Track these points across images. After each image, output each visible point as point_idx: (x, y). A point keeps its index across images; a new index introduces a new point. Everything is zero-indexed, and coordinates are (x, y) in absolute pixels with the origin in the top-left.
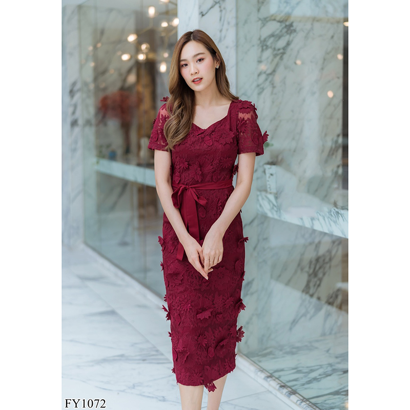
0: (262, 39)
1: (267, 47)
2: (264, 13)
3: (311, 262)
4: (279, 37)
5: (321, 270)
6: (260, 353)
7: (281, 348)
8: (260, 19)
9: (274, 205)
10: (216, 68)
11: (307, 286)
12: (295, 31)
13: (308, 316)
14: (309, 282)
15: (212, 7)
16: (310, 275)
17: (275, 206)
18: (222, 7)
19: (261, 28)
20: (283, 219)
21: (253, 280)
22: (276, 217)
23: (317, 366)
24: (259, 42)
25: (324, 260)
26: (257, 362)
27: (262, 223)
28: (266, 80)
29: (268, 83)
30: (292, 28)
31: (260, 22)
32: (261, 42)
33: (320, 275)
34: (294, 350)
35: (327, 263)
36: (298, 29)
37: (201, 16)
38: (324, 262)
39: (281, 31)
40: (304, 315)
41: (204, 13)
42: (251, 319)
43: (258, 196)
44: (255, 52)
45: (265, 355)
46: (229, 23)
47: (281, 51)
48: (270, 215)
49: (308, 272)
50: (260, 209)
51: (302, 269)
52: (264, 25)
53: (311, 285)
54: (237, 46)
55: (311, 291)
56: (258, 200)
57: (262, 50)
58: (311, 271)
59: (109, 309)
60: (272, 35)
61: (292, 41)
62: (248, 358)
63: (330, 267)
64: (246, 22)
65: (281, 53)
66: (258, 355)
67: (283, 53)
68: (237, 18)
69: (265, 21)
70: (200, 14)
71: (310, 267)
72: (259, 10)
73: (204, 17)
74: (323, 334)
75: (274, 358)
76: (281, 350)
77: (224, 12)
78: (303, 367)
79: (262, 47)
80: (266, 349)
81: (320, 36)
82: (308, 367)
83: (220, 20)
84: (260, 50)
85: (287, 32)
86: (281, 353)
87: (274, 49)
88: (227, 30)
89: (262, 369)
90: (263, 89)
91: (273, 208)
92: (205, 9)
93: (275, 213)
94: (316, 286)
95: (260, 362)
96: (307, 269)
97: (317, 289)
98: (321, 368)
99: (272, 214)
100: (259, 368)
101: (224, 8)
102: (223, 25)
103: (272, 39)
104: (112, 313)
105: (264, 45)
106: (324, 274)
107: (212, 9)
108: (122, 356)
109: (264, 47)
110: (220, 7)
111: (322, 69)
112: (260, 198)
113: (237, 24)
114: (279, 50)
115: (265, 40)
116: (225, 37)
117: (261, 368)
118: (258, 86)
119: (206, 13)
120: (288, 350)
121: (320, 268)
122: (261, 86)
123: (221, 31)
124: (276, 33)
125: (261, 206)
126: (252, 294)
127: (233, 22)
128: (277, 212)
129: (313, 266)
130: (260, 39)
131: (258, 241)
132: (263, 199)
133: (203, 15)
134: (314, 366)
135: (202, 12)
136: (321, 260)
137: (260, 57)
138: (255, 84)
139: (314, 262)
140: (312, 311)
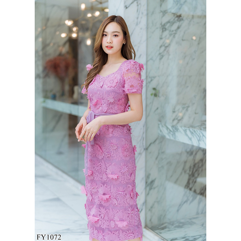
0: (163, 24)
1: (166, 29)
2: (164, 8)
3: (190, 167)
4: (173, 23)
5: (197, 173)
6: (160, 227)
7: (172, 223)
8: (161, 11)
9: (170, 131)
10: (123, 44)
11: (188, 183)
12: (182, 19)
13: (189, 202)
14: (189, 180)
15: (132, 3)
16: (190, 176)
17: (172, 131)
18: (139, 3)
19: (162, 17)
20: (177, 140)
21: (155, 179)
22: (172, 138)
23: (198, 235)
24: (161, 26)
25: (198, 166)
26: (159, 234)
27: (161, 142)
28: (165, 50)
29: (165, 52)
30: (181, 18)
31: (161, 13)
32: (162, 26)
33: (196, 175)
34: (181, 225)
35: (200, 167)
36: (184, 19)
37: (125, 8)
38: (199, 167)
39: (174, 19)
40: (186, 201)
41: (127, 6)
42: (153, 205)
43: (159, 124)
44: (158, 32)
45: (163, 229)
46: (142, 13)
47: (174, 32)
48: (167, 137)
49: (189, 174)
50: (160, 133)
51: (185, 172)
52: (164, 15)
53: (191, 181)
54: (147, 28)
55: (190, 186)
56: (159, 127)
57: (163, 31)
58: (191, 173)
59: (55, 197)
60: (169, 22)
61: (181, 26)
62: (153, 230)
63: (202, 170)
64: (153, 13)
65: (174, 33)
66: (159, 229)
67: (175, 34)
68: (147, 10)
69: (165, 12)
70: (125, 7)
71: (190, 171)
72: (161, 5)
73: (127, 9)
74: (198, 213)
75: (169, 231)
76: (173, 225)
77: (139, 6)
78: (189, 237)
79: (163, 29)
80: (162, 224)
81: (198, 23)
82: (192, 237)
83: (137, 11)
84: (161, 31)
85: (177, 20)
86: (173, 227)
87: (170, 31)
88: (141, 18)
89: (163, 239)
90: (163, 56)
91: (170, 133)
92: (128, 4)
93: (171, 136)
94: (193, 183)
95: (161, 233)
96: (188, 172)
97: (194, 185)
98: (201, 237)
99: (169, 136)
100: (161, 237)
101: (140, 4)
102: (139, 14)
103: (169, 24)
104: (58, 199)
105: (163, 28)
106: (198, 175)
107: (132, 4)
108: (68, 229)
109: (164, 29)
110: (137, 3)
111: (199, 44)
112: (160, 126)
113: (147, 14)
114: (173, 31)
115: (164, 25)
116: (140, 22)
117: (163, 237)
118: (160, 54)
119: (129, 7)
120: (177, 224)
121: (196, 171)
122: (162, 54)
123: (137, 18)
124: (171, 21)
125: (161, 131)
126: (154, 188)
127: (145, 13)
128: (173, 135)
129: (191, 170)
130: (161, 24)
131: (159, 153)
132: (162, 126)
133: (127, 8)
134: (196, 236)
135: (126, 6)
136: (197, 166)
137: (161, 36)
138: (158, 53)
139: (192, 167)
140: (191, 199)
